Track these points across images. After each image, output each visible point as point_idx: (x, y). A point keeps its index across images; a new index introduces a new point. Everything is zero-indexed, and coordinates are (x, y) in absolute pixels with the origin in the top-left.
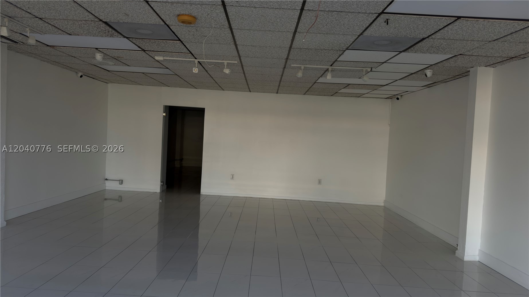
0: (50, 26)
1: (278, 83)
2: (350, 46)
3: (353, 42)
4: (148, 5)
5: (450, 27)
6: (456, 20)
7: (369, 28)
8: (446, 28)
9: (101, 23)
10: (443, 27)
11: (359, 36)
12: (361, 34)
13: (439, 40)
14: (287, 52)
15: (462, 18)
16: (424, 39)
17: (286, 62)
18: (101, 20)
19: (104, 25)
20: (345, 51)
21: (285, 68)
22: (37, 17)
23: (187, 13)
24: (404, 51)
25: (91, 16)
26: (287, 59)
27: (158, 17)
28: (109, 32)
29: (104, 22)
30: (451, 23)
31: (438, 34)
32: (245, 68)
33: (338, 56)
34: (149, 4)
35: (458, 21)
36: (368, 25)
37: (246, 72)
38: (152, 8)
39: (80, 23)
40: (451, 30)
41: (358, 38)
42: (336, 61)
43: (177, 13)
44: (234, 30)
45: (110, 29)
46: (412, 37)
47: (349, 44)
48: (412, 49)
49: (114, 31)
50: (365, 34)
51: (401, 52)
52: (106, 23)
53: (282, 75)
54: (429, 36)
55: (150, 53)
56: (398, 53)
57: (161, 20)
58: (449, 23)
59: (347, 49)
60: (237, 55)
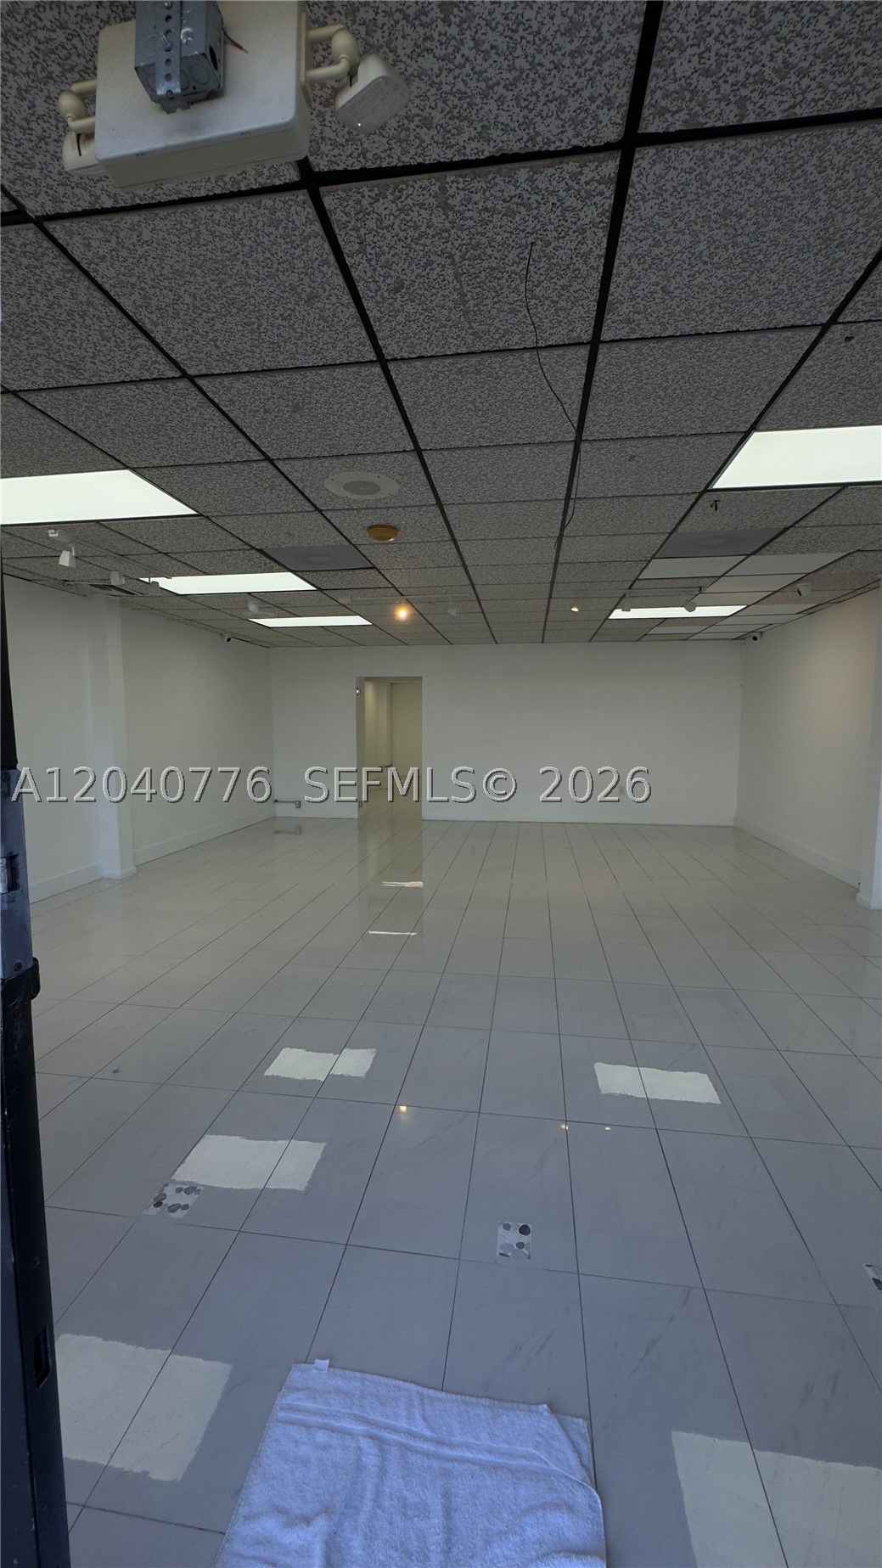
0: (179, 563)
1: (543, 624)
2: (657, 552)
3: (662, 546)
4: (321, 517)
5: (830, 503)
6: (840, 491)
7: (686, 519)
8: (824, 507)
9: (253, 551)
10: (817, 505)
11: (671, 534)
12: (674, 530)
13: (815, 529)
14: (552, 572)
15: (850, 487)
16: (786, 529)
17: (552, 587)
18: (253, 548)
19: (258, 555)
20: (650, 561)
21: (550, 597)
22: (160, 552)
23: (383, 523)
24: (754, 553)
25: (238, 543)
26: (553, 582)
27: (338, 533)
28: (265, 564)
29: (257, 549)
30: (831, 497)
31: (809, 518)
32: (483, 603)
33: (639, 571)
34: (323, 515)
35: (843, 493)
36: (682, 514)
37: (485, 610)
38: (328, 520)
39: (222, 554)
40: (834, 509)
41: (668, 537)
42: (637, 579)
43: (368, 524)
44: (459, 543)
45: (268, 560)
46: (764, 527)
47: (656, 550)
48: (768, 548)
49: (273, 563)
50: (681, 529)
51: (748, 556)
52: (261, 551)
53: (548, 611)
54: (796, 523)
55: (331, 594)
56: (744, 557)
57: (343, 539)
58: (827, 496)
59: (653, 557)
60: (468, 582)
